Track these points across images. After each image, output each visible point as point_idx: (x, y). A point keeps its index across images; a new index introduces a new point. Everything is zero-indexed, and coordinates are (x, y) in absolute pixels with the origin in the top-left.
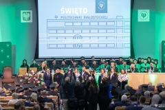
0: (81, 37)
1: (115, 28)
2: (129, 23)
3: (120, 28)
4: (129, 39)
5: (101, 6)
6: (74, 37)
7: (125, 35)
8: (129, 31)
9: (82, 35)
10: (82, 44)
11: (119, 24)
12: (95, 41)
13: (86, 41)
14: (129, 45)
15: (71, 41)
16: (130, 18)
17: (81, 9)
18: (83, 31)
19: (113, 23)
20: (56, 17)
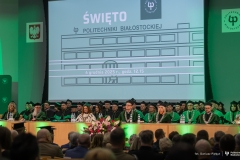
0: (116, 65)
1: (175, 47)
2: (202, 36)
3: (184, 45)
4: (202, 66)
5: (151, 6)
6: (105, 65)
7: (193, 58)
8: (202, 50)
9: (118, 60)
10: (117, 77)
11: (183, 38)
12: (139, 71)
13: (124, 72)
14: (202, 79)
15: (99, 72)
16: (202, 25)
17: (115, 14)
18: (120, 54)
19: (171, 38)
20: (76, 30)
